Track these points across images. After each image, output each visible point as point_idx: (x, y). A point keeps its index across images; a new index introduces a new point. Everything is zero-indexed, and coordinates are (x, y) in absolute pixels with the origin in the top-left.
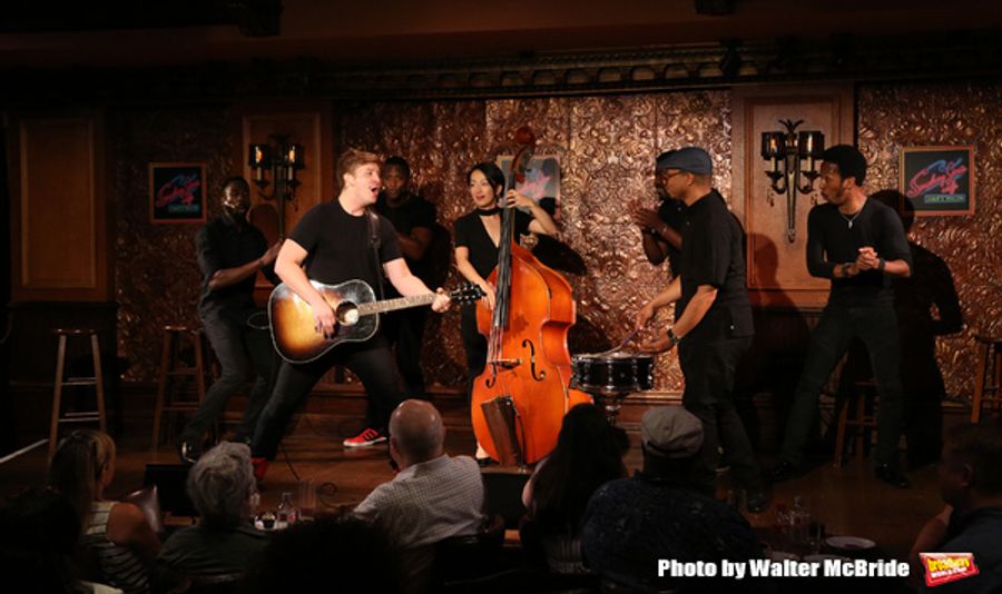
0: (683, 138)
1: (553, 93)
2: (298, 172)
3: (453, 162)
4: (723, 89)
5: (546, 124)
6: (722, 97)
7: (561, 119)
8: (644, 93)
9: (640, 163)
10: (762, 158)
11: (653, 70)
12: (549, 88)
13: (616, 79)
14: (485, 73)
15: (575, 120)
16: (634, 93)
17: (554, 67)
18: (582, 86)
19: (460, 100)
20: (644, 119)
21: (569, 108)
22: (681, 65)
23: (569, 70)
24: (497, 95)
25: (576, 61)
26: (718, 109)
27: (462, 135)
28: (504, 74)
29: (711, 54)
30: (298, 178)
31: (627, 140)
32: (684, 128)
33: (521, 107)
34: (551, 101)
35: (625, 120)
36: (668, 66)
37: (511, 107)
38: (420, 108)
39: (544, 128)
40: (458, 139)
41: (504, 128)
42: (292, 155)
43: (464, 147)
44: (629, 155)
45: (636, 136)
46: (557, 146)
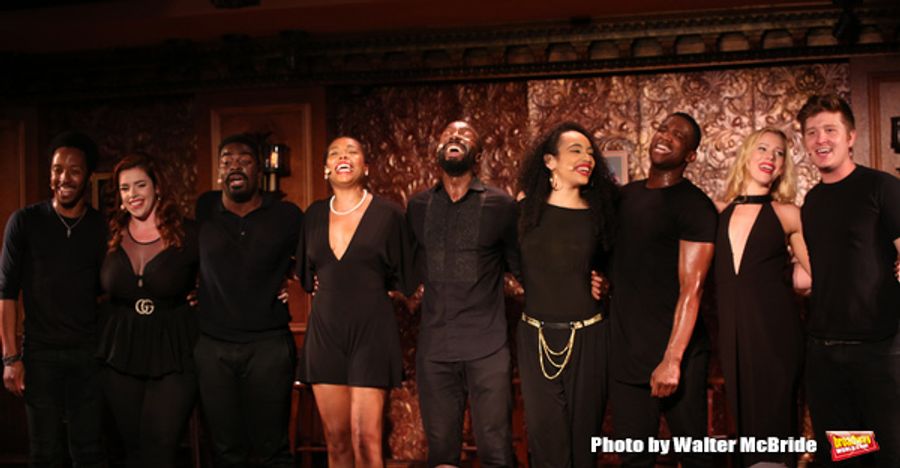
0: (788, 126)
1: (616, 70)
2: (282, 180)
3: (485, 162)
4: (839, 61)
5: (608, 110)
6: (838, 73)
7: (628, 104)
8: (736, 67)
9: (733, 159)
10: (892, 151)
11: (747, 38)
12: (611, 63)
13: (698, 51)
14: (526, 46)
15: (645, 105)
16: (723, 69)
17: (617, 36)
18: (654, 60)
19: (494, 81)
20: (736, 102)
21: (638, 89)
22: (782, 32)
23: (637, 41)
24: (541, 74)
25: (646, 28)
26: (834, 86)
27: (498, 127)
28: (550, 47)
29: (823, 16)
30: (284, 189)
31: (716, 130)
32: (789, 112)
33: (574, 90)
34: (614, 80)
35: (713, 103)
36: (767, 32)
37: (561, 89)
38: (440, 94)
39: (605, 116)
40: (491, 133)
41: (553, 117)
42: (274, 158)
43: (499, 143)
44: (718, 150)
45: (727, 124)
46: (623, 139)
